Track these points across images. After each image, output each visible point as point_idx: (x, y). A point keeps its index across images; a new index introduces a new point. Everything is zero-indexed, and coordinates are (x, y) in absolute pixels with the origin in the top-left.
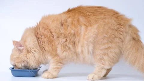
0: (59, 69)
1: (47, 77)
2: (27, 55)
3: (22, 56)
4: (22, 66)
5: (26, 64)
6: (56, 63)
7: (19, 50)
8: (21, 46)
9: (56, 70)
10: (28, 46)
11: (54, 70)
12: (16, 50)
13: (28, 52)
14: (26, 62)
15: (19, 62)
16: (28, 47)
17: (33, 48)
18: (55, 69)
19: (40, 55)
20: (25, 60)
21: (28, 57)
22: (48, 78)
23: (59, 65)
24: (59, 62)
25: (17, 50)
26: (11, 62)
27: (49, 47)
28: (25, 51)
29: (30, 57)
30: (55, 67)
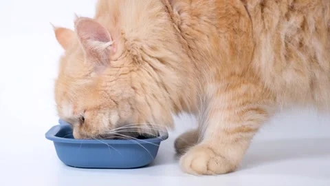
0: (250, 134)
1: (205, 171)
2: (134, 75)
3: (112, 81)
4: (110, 123)
5: (126, 114)
6: (239, 110)
7: (93, 54)
8: (102, 37)
9: (237, 140)
10: (131, 35)
11: (232, 137)
12: (82, 55)
13: (135, 60)
14: (127, 107)
15: (98, 108)
16: (130, 41)
17: (153, 48)
18: (233, 133)
19: (186, 73)
20: (126, 96)
21: (137, 85)
22: (207, 172)
23: (250, 119)
24: (251, 106)
25: (85, 53)
26: (59, 107)
27: (217, 41)
28: (120, 60)
29: (145, 81)
30: (234, 126)
